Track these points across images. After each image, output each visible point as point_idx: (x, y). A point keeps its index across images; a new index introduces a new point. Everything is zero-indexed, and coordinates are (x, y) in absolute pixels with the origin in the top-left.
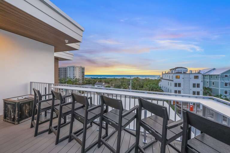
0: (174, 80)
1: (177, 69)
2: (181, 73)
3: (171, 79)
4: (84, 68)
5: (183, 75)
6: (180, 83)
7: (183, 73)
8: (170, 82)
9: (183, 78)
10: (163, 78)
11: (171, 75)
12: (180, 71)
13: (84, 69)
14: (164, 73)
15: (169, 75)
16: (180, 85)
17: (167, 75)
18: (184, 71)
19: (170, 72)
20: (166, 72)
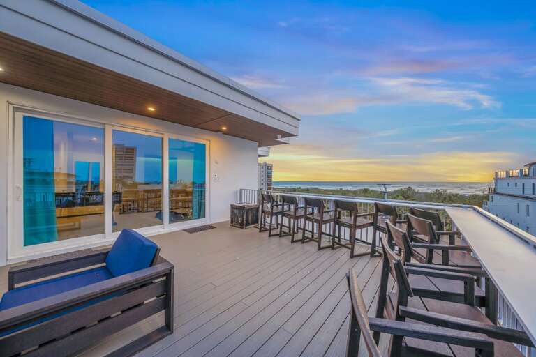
3: (529, 193)
4: (271, 167)
8: (524, 203)
10: (498, 191)
11: (529, 182)
13: (271, 169)
14: (503, 174)
15: (520, 182)
17: (512, 182)
19: (527, 173)
20: (511, 174)
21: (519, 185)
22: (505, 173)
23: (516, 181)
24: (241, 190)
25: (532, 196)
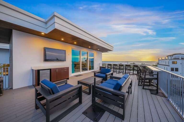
0: (170, 65)
1: (174, 56)
2: (179, 59)
3: (167, 64)
5: (181, 61)
6: (178, 68)
7: (180, 58)
8: (166, 67)
9: (181, 64)
10: (159, 63)
11: (167, 61)
12: (178, 58)
14: (160, 59)
15: (165, 61)
16: (177, 70)
17: (163, 61)
18: (181, 57)
19: (167, 58)
20: (163, 59)
21: (165, 62)
22: (161, 58)
23: (164, 61)
24: (100, 63)
25: (168, 65)
